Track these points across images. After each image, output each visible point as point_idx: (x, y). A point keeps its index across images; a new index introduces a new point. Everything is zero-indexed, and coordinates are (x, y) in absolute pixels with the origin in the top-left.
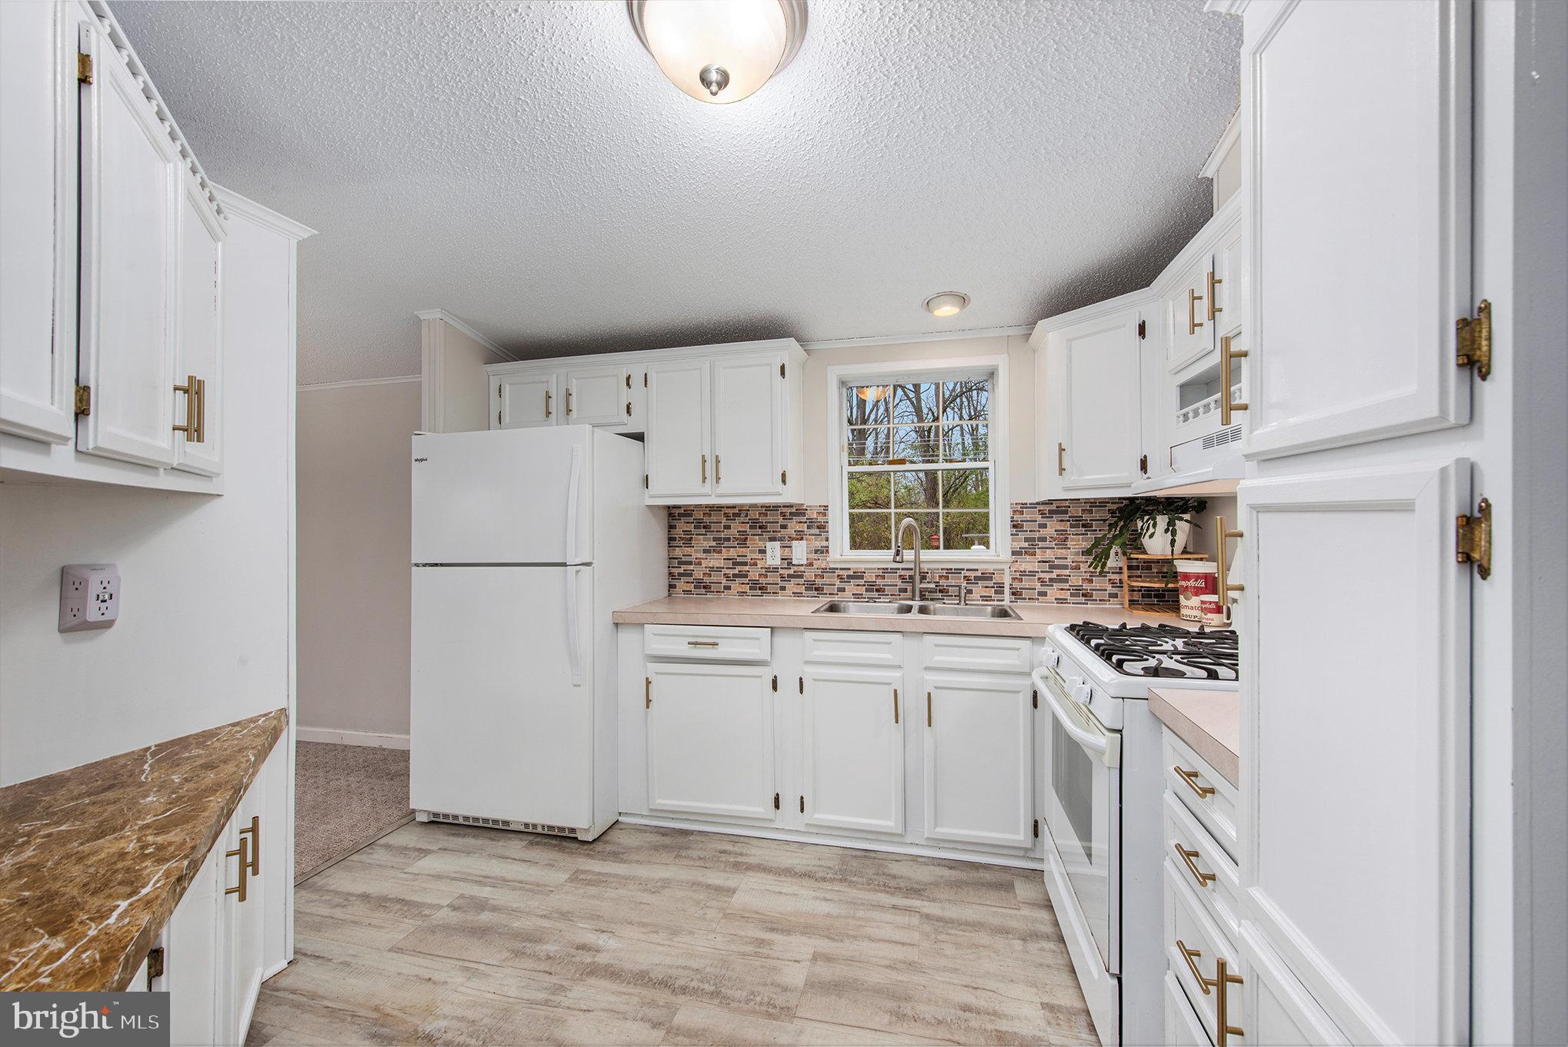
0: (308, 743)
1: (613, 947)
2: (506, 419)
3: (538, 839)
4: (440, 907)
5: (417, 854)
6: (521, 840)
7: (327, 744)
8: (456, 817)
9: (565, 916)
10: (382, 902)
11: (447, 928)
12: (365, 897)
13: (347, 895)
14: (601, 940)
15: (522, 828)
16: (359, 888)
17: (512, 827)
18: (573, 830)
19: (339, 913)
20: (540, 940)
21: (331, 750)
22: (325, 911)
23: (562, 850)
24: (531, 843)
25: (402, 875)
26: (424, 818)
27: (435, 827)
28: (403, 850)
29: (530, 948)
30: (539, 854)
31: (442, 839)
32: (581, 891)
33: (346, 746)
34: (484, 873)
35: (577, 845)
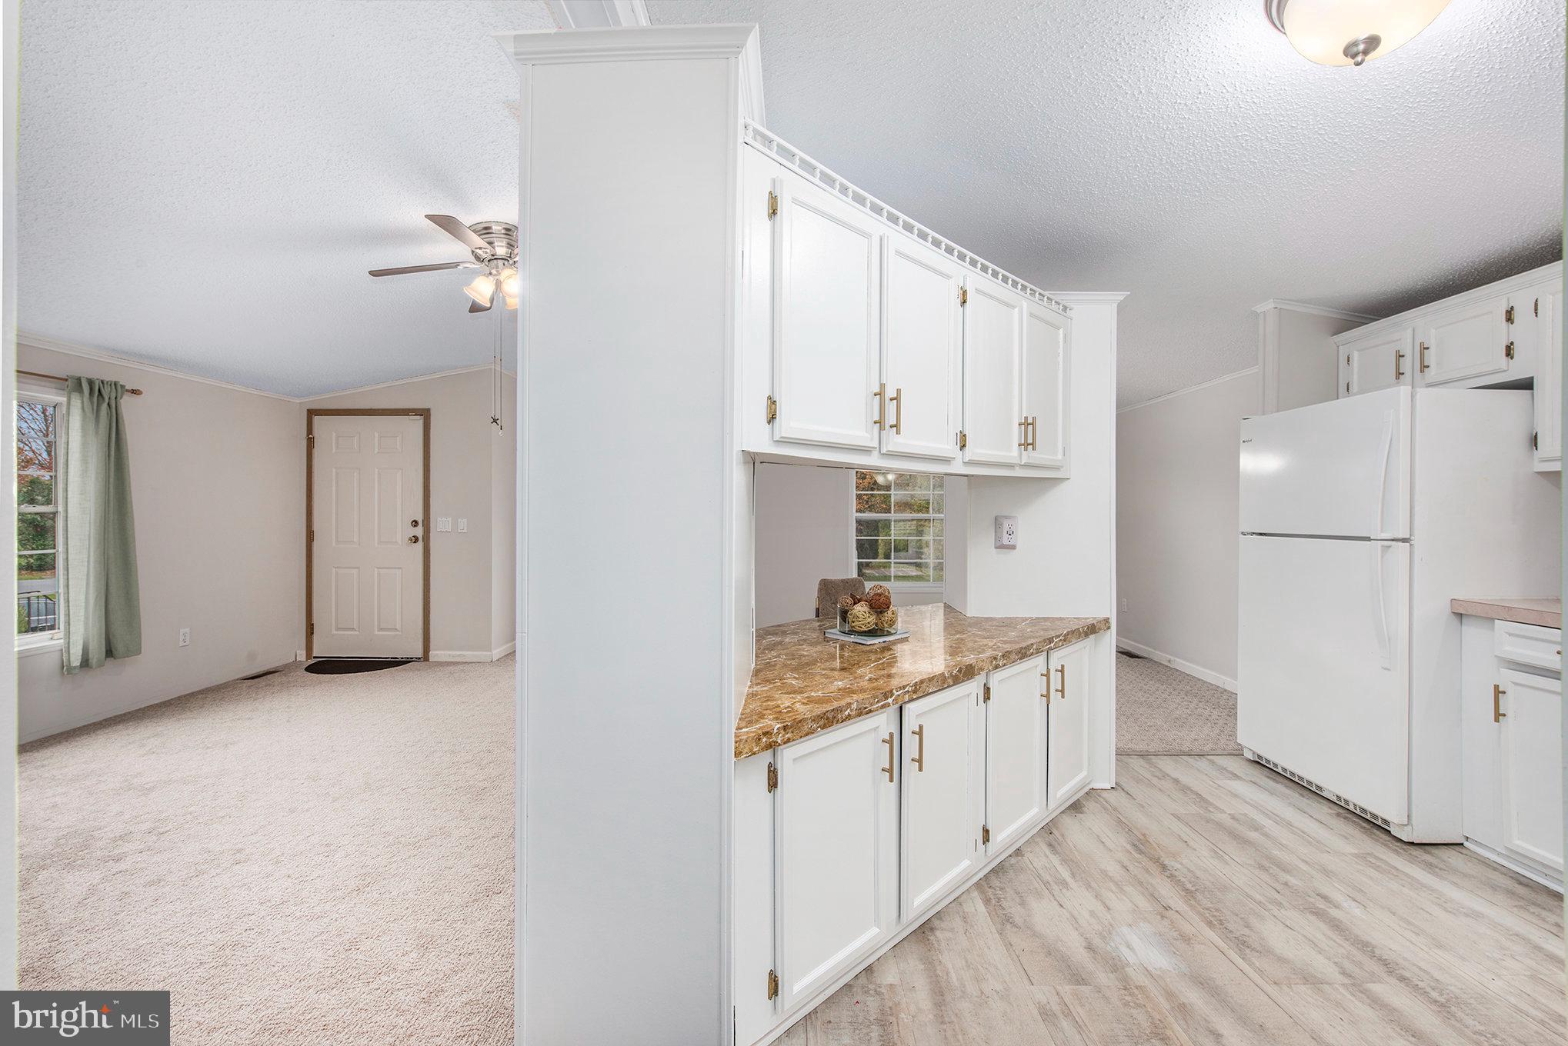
0: (1199, 680)
1: (1351, 912)
2: (1354, 388)
3: (1350, 816)
4: (1223, 812)
5: (1231, 776)
6: (1330, 808)
7: (1212, 685)
8: (1276, 765)
9: (1326, 872)
10: (1185, 789)
11: (1220, 826)
12: (1176, 781)
13: (1165, 775)
14: (1347, 904)
15: (1334, 799)
16: (1175, 774)
17: (1324, 794)
18: (1386, 822)
19: (1155, 781)
20: (1288, 872)
21: (1212, 689)
22: (1148, 775)
23: (1370, 835)
24: (1338, 815)
25: (1211, 783)
26: (1249, 756)
27: (1258, 766)
28: (1223, 769)
29: (1274, 870)
30: (1340, 825)
31: (1255, 773)
32: (1359, 867)
33: (1226, 691)
34: (1275, 812)
35: (1389, 839)
